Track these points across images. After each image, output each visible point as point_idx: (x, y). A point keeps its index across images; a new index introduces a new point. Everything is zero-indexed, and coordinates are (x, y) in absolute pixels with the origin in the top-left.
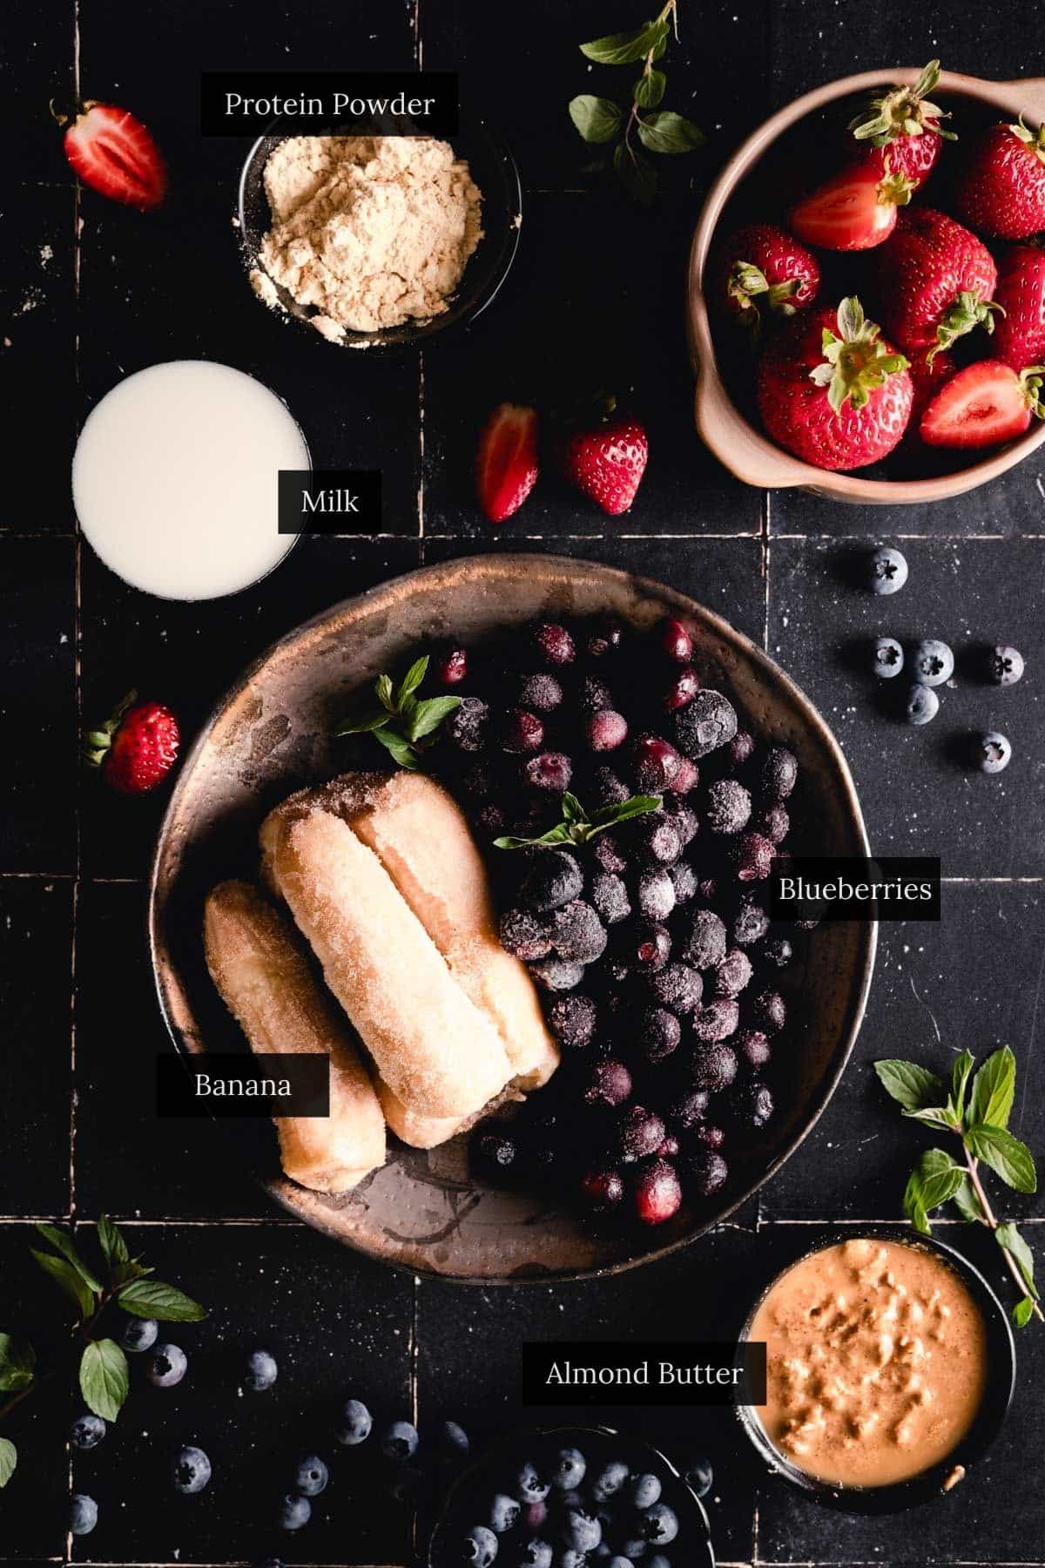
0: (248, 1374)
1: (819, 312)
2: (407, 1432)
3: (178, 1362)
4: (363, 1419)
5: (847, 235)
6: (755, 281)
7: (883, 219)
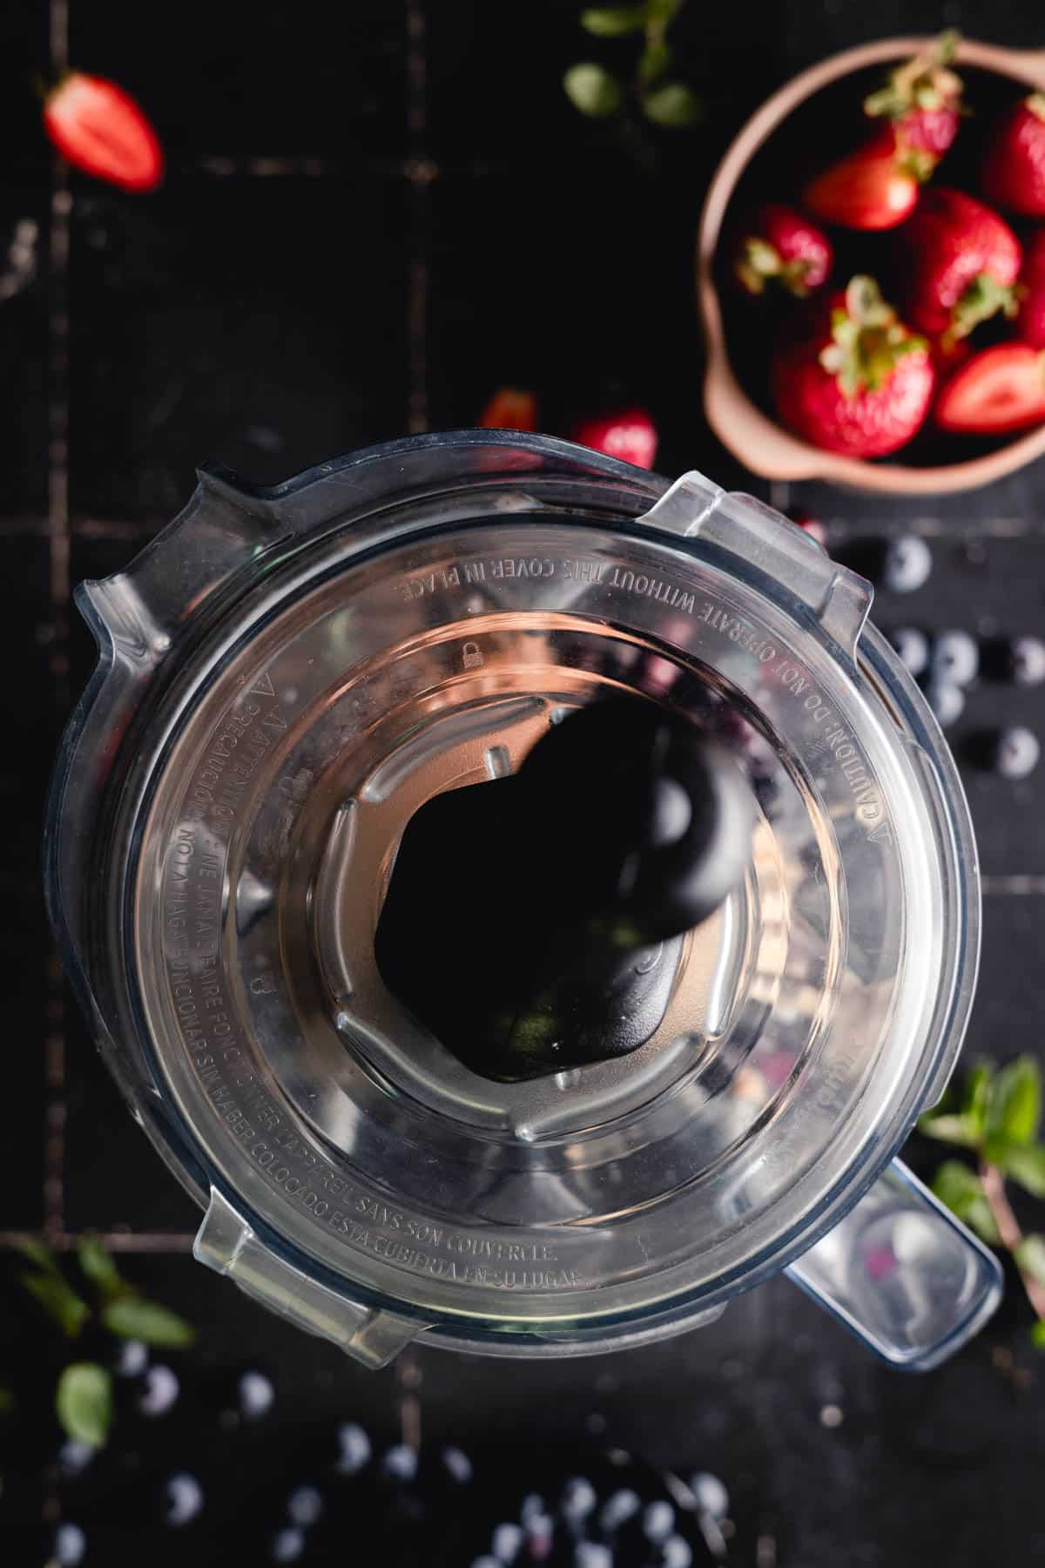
0: (236, 1398)
1: (830, 296)
2: (403, 1460)
3: (164, 1388)
4: (356, 1446)
5: (864, 210)
6: (763, 260)
7: (898, 196)
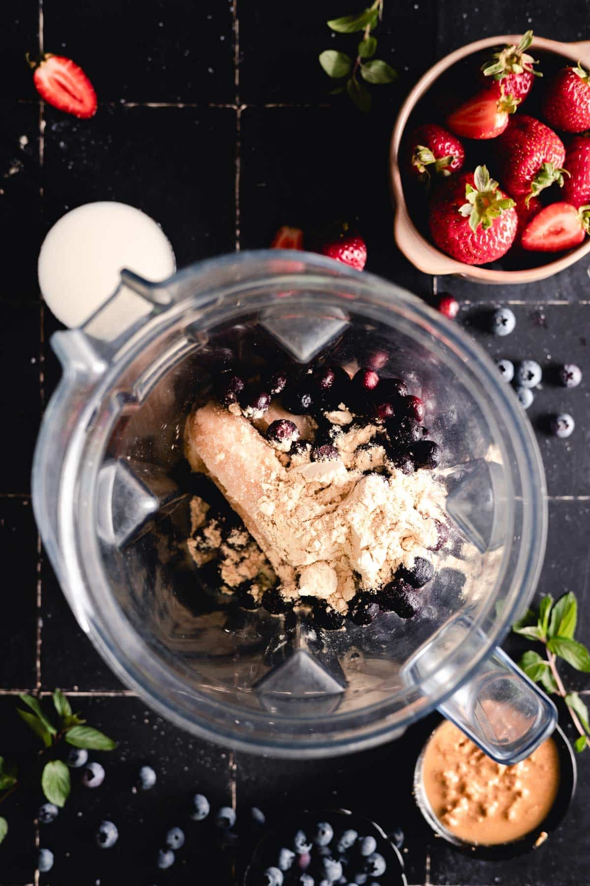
0: (139, 780)
1: (464, 174)
2: (229, 813)
3: (99, 773)
4: (204, 805)
5: (479, 130)
6: (427, 156)
7: (500, 121)
